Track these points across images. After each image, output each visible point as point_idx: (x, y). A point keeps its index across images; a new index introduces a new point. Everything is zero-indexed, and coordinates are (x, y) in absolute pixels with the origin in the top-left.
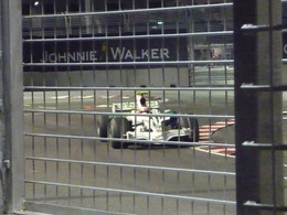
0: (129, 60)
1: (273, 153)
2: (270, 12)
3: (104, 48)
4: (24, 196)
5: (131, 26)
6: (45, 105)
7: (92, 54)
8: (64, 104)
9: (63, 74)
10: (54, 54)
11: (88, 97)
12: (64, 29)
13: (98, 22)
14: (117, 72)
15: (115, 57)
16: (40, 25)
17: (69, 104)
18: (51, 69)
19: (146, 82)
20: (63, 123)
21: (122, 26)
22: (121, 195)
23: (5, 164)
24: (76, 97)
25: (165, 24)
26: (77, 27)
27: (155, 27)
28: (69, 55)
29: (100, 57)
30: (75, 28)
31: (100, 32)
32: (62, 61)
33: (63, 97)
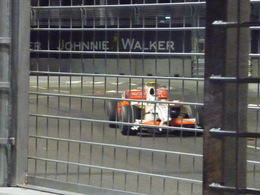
0: (138, 50)
1: (237, 140)
2: (239, 10)
3: (116, 39)
4: (26, 171)
5: (141, 19)
6: (59, 88)
7: (104, 43)
8: (76, 89)
9: (78, 61)
10: (70, 43)
11: (99, 83)
12: (80, 20)
13: (111, 15)
14: (127, 61)
15: (125, 48)
16: (58, 16)
17: (82, 89)
18: (66, 56)
19: (153, 71)
20: (75, 106)
21: (133, 19)
22: (113, 173)
23: (10, 141)
24: (88, 82)
25: (172, 18)
26: (92, 19)
27: (162, 22)
28: (84, 44)
29: (112, 47)
30: (90, 20)
31: (112, 24)
32: (77, 49)
33: (76, 82)
